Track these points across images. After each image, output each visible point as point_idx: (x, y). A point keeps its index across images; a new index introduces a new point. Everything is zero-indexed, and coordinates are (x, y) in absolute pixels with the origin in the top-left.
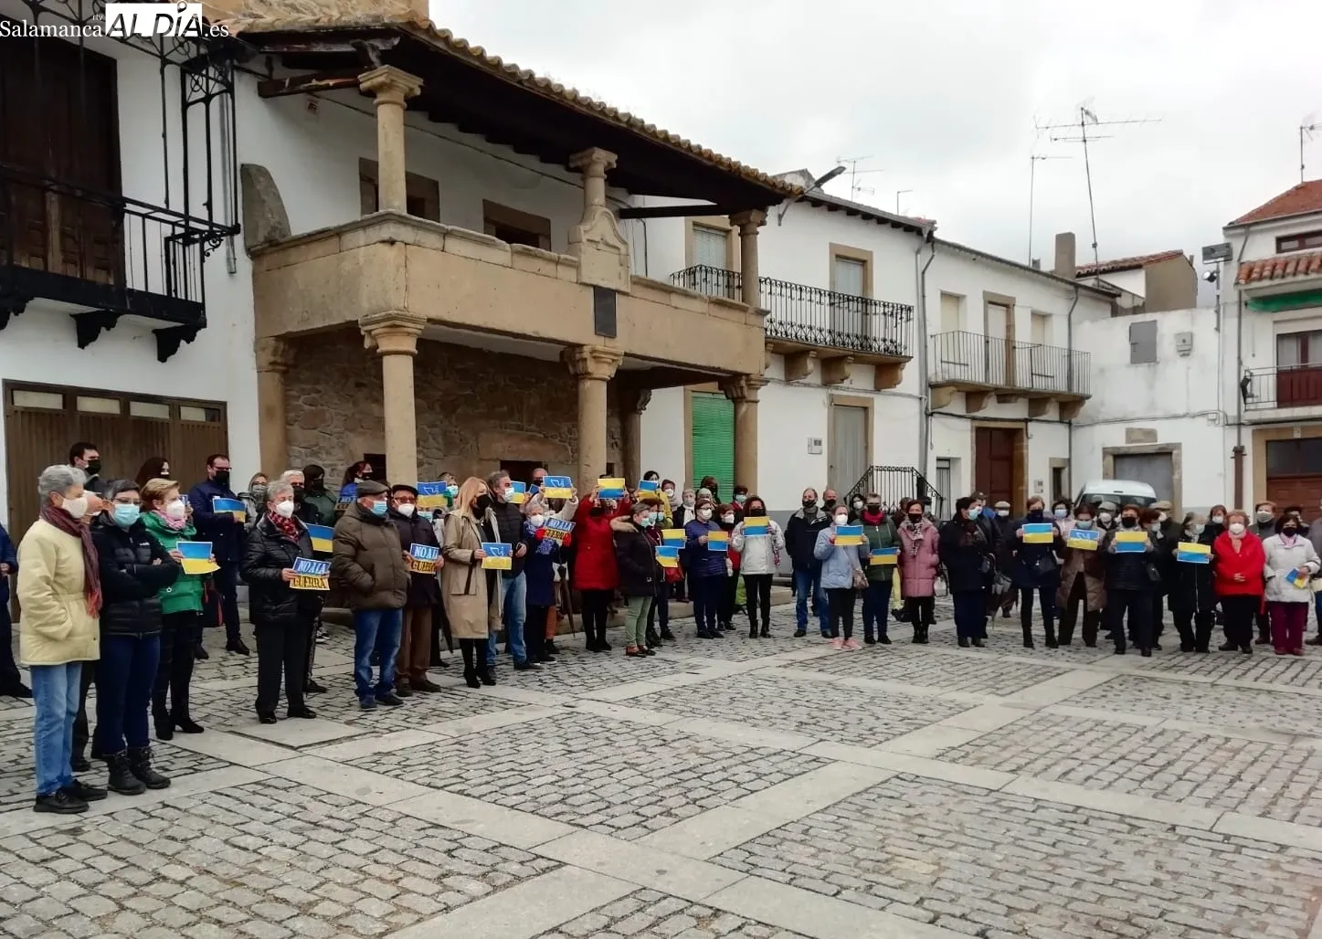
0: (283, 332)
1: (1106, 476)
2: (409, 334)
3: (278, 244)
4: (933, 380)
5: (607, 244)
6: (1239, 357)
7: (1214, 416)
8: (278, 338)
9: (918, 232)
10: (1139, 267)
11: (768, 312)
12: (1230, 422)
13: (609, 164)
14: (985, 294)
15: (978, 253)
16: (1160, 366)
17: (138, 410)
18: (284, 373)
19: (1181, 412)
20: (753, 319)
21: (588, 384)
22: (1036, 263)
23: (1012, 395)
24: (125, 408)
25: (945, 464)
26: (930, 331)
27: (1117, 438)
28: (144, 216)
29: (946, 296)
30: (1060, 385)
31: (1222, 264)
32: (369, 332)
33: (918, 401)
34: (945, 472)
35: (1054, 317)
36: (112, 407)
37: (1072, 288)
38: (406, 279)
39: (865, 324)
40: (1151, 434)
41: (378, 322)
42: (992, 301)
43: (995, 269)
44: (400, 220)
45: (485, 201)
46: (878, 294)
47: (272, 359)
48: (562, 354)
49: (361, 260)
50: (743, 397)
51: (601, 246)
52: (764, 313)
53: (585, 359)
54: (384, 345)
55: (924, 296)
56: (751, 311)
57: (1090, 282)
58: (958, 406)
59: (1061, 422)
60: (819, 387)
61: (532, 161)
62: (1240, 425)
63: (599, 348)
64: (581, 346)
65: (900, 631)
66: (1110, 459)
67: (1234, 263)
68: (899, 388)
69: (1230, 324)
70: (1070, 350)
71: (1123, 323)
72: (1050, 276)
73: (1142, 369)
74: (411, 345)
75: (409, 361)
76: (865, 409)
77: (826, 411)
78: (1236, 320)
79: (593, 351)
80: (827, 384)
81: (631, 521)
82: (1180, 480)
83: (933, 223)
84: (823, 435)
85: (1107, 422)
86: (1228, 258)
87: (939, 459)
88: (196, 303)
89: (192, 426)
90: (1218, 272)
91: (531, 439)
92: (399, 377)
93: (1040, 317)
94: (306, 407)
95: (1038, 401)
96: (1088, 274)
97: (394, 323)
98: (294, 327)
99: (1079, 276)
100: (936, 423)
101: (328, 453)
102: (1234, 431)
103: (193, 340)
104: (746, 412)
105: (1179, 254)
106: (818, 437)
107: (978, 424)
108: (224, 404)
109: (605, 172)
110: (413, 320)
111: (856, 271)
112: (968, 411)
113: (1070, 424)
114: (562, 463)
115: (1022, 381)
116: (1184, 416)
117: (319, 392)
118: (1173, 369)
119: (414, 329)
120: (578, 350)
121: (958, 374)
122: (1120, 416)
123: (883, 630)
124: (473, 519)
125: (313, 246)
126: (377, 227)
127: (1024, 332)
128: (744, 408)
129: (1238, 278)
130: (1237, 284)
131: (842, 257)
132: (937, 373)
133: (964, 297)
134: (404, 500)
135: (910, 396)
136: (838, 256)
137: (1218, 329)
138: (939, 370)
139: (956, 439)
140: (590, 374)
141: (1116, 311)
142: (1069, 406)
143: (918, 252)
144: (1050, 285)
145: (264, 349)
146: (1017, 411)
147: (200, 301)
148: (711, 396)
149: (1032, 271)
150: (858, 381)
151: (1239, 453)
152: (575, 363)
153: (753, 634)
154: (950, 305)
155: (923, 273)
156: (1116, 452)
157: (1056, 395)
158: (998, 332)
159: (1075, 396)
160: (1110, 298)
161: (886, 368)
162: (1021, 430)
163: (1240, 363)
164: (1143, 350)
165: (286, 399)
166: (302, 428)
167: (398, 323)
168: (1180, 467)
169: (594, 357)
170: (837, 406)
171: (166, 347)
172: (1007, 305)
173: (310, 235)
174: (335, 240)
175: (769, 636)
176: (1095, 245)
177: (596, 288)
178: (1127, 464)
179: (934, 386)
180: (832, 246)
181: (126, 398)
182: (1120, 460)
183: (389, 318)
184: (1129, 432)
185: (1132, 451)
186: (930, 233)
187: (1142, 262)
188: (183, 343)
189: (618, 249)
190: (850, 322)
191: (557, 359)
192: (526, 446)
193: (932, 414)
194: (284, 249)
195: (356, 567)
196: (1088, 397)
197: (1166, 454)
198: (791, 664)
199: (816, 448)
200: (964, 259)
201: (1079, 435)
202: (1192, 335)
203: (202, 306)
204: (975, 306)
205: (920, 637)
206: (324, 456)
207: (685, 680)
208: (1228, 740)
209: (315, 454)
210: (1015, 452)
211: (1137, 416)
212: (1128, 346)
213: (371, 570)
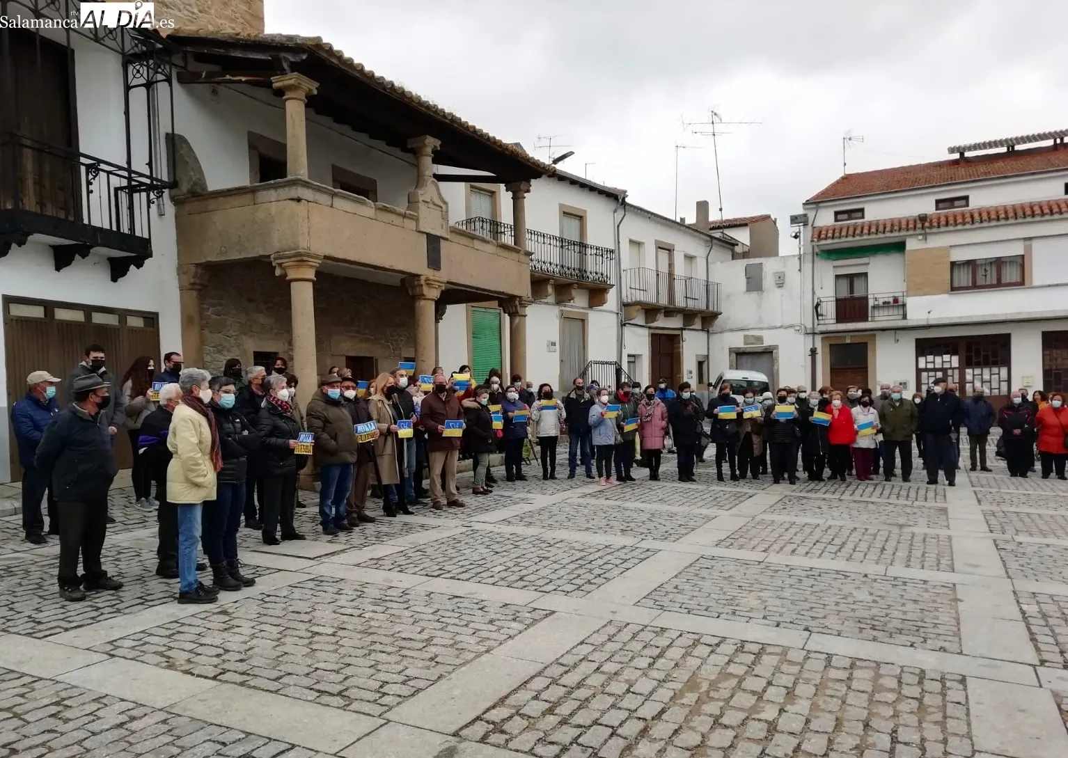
0: (204, 261)
1: (731, 367)
2: (312, 266)
3: (200, 195)
4: (625, 301)
5: (434, 204)
6: (813, 289)
7: (798, 328)
8: (197, 265)
9: (615, 197)
10: (746, 225)
11: (532, 254)
12: (808, 332)
13: (435, 147)
14: (656, 241)
15: (652, 214)
16: (765, 294)
17: (98, 318)
18: (199, 291)
19: (778, 325)
20: (523, 258)
21: (423, 303)
22: (682, 220)
23: (671, 312)
24: (88, 317)
25: (632, 359)
26: (623, 267)
27: (738, 341)
28: (109, 173)
29: (631, 242)
30: (703, 307)
31: (802, 228)
32: (280, 265)
33: (615, 315)
34: (632, 364)
35: (698, 259)
36: (78, 316)
37: (708, 239)
38: (309, 227)
39: (582, 261)
40: (760, 339)
41: (289, 257)
42: (661, 247)
43: (662, 224)
44: (306, 184)
45: (334, 167)
46: (591, 240)
47: (192, 280)
48: (403, 281)
49: (273, 211)
50: (517, 312)
51: (430, 205)
52: (529, 254)
53: (422, 285)
54: (292, 274)
55: (619, 242)
56: (522, 252)
57: (717, 234)
58: (640, 320)
59: (702, 330)
60: (553, 305)
61: (364, 137)
62: (814, 334)
63: (431, 278)
64: (418, 276)
65: (640, 473)
66: (734, 355)
67: (809, 227)
68: (605, 307)
69: (808, 267)
70: (707, 281)
71: (741, 264)
72: (688, 227)
73: (754, 295)
74: (311, 274)
75: (309, 286)
76: (583, 320)
77: (558, 321)
78: (811, 265)
79: (427, 280)
80: (559, 302)
81: (475, 401)
82: (778, 370)
83: (625, 192)
84: (556, 339)
85: (732, 330)
86: (806, 224)
87: (629, 356)
88: (141, 238)
89: (133, 330)
90: (800, 232)
91: (366, 340)
92: (303, 298)
93: (689, 258)
94: (214, 317)
95: (689, 316)
96: (719, 228)
97: (301, 259)
98: (213, 258)
99: (711, 229)
100: (627, 330)
101: (229, 351)
102: (811, 337)
103: (142, 266)
104: (519, 323)
105: (768, 217)
106: (553, 340)
107: (652, 331)
108: (157, 314)
109: (433, 153)
110: (316, 257)
111: (575, 223)
112: (646, 322)
113: (708, 331)
114: (387, 358)
115: (680, 302)
116: (781, 327)
117: (221, 305)
118: (773, 295)
119: (316, 263)
120: (416, 279)
121: (641, 297)
122: (740, 326)
123: (628, 471)
124: (386, 401)
125: (230, 199)
126: (287, 189)
127: (680, 269)
128: (517, 320)
129: (812, 237)
130: (812, 241)
131: (567, 214)
132: (628, 296)
133: (643, 243)
134: (348, 388)
135: (611, 312)
136: (564, 213)
137: (800, 270)
138: (629, 293)
139: (639, 342)
140: (424, 295)
141: (735, 256)
142: (707, 319)
143: (615, 211)
144: (695, 236)
145: (185, 273)
146: (675, 323)
147: (146, 236)
148: (483, 310)
149: (680, 225)
150: (579, 301)
151: (813, 352)
152: (414, 287)
153: (545, 477)
154: (635, 249)
155: (618, 226)
156: (738, 351)
157: (701, 312)
158: (664, 269)
159: (712, 313)
160: (730, 244)
161: (597, 293)
162: (677, 336)
163: (814, 293)
164: (754, 283)
165: (201, 312)
166: (211, 332)
167: (305, 258)
168: (777, 360)
169: (428, 284)
170: (565, 318)
171: (118, 270)
172: (669, 250)
173: (229, 190)
174: (249, 196)
175: (556, 478)
176: (721, 210)
177: (428, 234)
178: (744, 359)
179: (626, 305)
180: (561, 206)
181: (88, 310)
182: (741, 357)
183: (299, 255)
184: (746, 337)
185: (748, 350)
186: (624, 199)
187: (747, 222)
188: (132, 268)
189: (441, 207)
190: (572, 259)
191: (399, 284)
192: (362, 345)
193: (625, 325)
194: (205, 199)
195: (325, 436)
196: (720, 314)
197: (769, 353)
198: (585, 496)
199: (552, 348)
200: (643, 216)
201: (714, 338)
202: (784, 273)
203: (148, 241)
204: (650, 249)
205: (654, 476)
206: (225, 353)
207: (527, 508)
208: (866, 529)
209: (220, 352)
210: (675, 351)
211: (751, 327)
212: (744, 280)
213: (335, 438)
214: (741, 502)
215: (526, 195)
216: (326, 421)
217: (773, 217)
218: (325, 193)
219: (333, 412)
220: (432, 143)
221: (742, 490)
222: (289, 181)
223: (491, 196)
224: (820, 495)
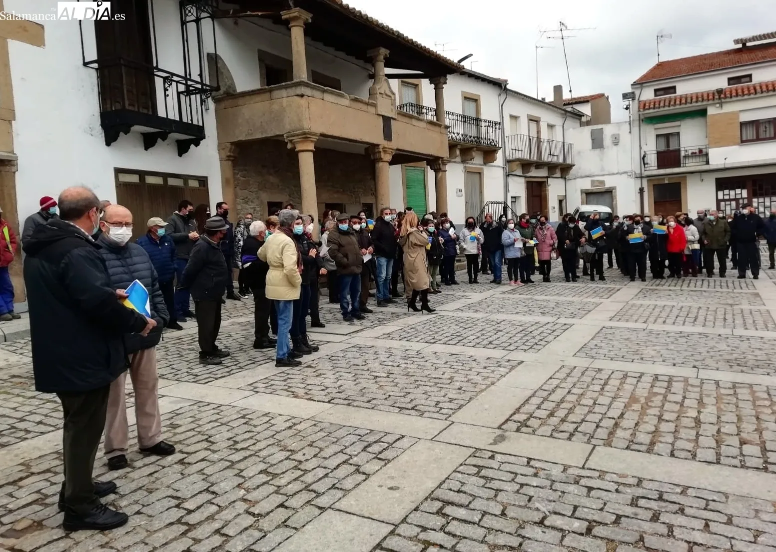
0: (236, 140)
1: (582, 203)
2: (312, 141)
3: (233, 95)
4: (508, 158)
5: (386, 95)
6: (640, 146)
7: (629, 174)
8: (232, 143)
9: (499, 85)
10: (588, 101)
11: (449, 127)
12: (638, 176)
13: (386, 55)
14: (528, 115)
15: (525, 96)
16: (605, 150)
17: (172, 182)
18: (232, 161)
19: (616, 172)
20: (443, 130)
21: (381, 164)
22: (543, 99)
23: (542, 165)
24: (165, 181)
25: (514, 200)
26: (506, 135)
27: (587, 185)
28: (177, 82)
29: (512, 117)
30: (561, 161)
31: (631, 102)
32: (291, 141)
33: (502, 169)
34: (514, 203)
35: (557, 127)
36: (158, 181)
37: (564, 112)
38: (309, 114)
39: (478, 131)
40: (602, 183)
41: (298, 135)
42: (531, 119)
43: (534, 104)
44: (306, 85)
45: (312, 70)
46: (483, 116)
47: (229, 154)
48: (366, 149)
49: (285, 104)
50: (440, 169)
51: (384, 96)
52: (447, 127)
53: (380, 152)
54: (299, 147)
55: (503, 117)
56: (443, 126)
57: (569, 109)
58: (519, 172)
59: (562, 177)
60: (460, 163)
61: (331, 50)
62: (642, 177)
63: (386, 146)
64: (378, 145)
65: (537, 277)
66: (584, 195)
67: (636, 101)
68: (495, 163)
69: (635, 129)
70: (564, 142)
71: (587, 130)
72: (549, 104)
73: (597, 151)
74: (311, 147)
75: (311, 155)
76: (480, 173)
77: (463, 174)
78: (638, 128)
79: (384, 148)
80: (463, 162)
82: (616, 203)
83: (506, 81)
84: (462, 187)
85: (582, 177)
86: (633, 99)
87: (512, 197)
88: (198, 126)
89: (193, 189)
90: (629, 105)
91: (338, 192)
92: (307, 164)
93: (551, 126)
94: (242, 178)
95: (552, 168)
96: (569, 104)
97: (306, 136)
98: (243, 138)
99: (565, 105)
100: (510, 179)
101: (252, 202)
102: (639, 180)
103: (199, 145)
104: (442, 176)
105: (602, 95)
106: (460, 188)
107: (527, 179)
108: (206, 178)
109: (384, 59)
110: (315, 134)
111: (472, 105)
112: (523, 173)
113: (565, 178)
114: (352, 204)
115: (546, 158)
116: (617, 174)
117: (246, 170)
118: (611, 152)
119: (315, 138)
120: (376, 147)
121: (519, 155)
122: (587, 174)
123: (528, 276)
125: (253, 97)
126: (294, 88)
127: (545, 134)
128: (440, 174)
129: (639, 108)
130: (639, 111)
131: (467, 98)
132: (510, 155)
133: (519, 117)
134: (355, 223)
135: (499, 167)
137: (630, 132)
138: (511, 153)
139: (518, 187)
140: (382, 159)
141: (582, 124)
142: (564, 170)
143: (499, 95)
144: (555, 111)
145: (223, 149)
146: (543, 173)
147: (201, 124)
148: (413, 168)
149: (542, 103)
150: (477, 160)
151: (641, 191)
152: (374, 153)
153: (470, 282)
154: (514, 121)
155: (502, 106)
156: (587, 192)
157: (561, 164)
158: (534, 134)
159: (569, 165)
160: (579, 116)
161: (489, 153)
162: (545, 182)
163: (641, 148)
164: (597, 142)
165: (234, 174)
166: (241, 189)
167: (308, 136)
168: (616, 198)
169: (384, 151)
170: (468, 172)
171: (182, 148)
172: (537, 121)
173: (253, 91)
174: (268, 95)
175: (478, 283)
176: (570, 91)
177: (383, 116)
178: (592, 197)
179: (509, 162)
180: (463, 92)
181: (165, 176)
182: (590, 196)
183: (305, 133)
184: (593, 182)
185: (594, 191)
186: (505, 86)
187: (589, 99)
188: (192, 146)
189: (391, 97)
190: (471, 130)
191: (363, 152)
193: (509, 175)
194: (235, 98)
195: (340, 255)
196: (574, 166)
197: (610, 192)
198: (504, 293)
199: (460, 194)
200: (519, 98)
201: (569, 183)
202: (619, 135)
203: (203, 127)
204: (524, 120)
205: (547, 279)
206: (250, 203)
207: (469, 301)
208: (708, 308)
209: (246, 203)
210: (543, 193)
211: (596, 174)
212: (591, 141)
213: (346, 256)
214: (614, 293)
215: (444, 86)
216: (340, 246)
217: (606, 95)
218: (318, 90)
219: (344, 240)
220: (384, 52)
221: (610, 286)
222: (295, 83)
223: (415, 88)
224: (665, 287)
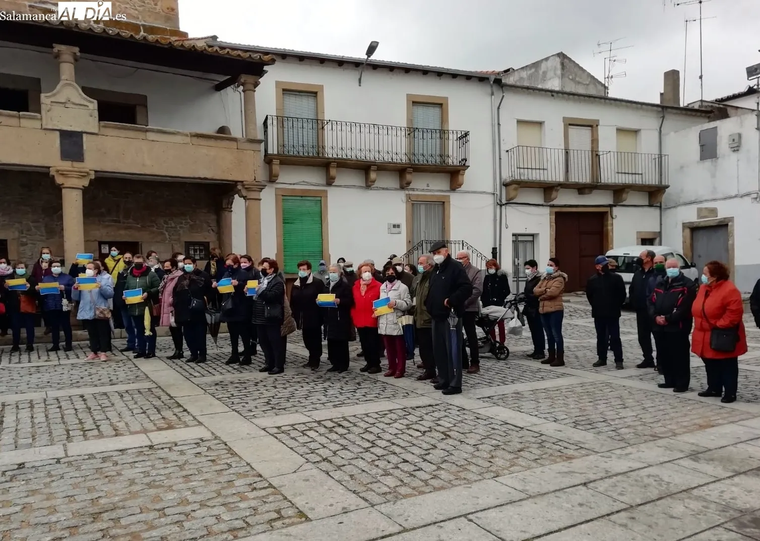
4: (508, 180)
7: (754, 196)
14: (564, 118)
16: (719, 161)
19: (733, 194)
20: (246, 146)
25: (529, 238)
26: (504, 148)
27: (690, 215)
33: (493, 196)
34: (528, 243)
35: (642, 131)
37: (660, 109)
40: (714, 211)
42: (570, 123)
43: (576, 101)
50: (245, 197)
55: (499, 124)
58: (534, 199)
59: (650, 206)
60: (396, 189)
64: (48, 168)
66: (688, 231)
68: (463, 188)
71: (695, 131)
73: (708, 163)
76: (442, 203)
77: (404, 205)
80: (402, 188)
84: (401, 221)
85: (686, 204)
87: (514, 235)
93: (627, 132)
95: (619, 192)
100: (512, 209)
106: (397, 223)
107: (556, 209)
111: (434, 112)
112: (544, 201)
113: (659, 207)
115: (609, 178)
116: (737, 196)
118: (728, 161)
121: (537, 176)
122: (693, 199)
127: (609, 145)
132: (512, 175)
133: (544, 122)
136: (413, 102)
137: (756, 128)
138: (515, 174)
139: (533, 221)
142: (654, 194)
143: (492, 94)
146: (597, 200)
148: (301, 198)
150: (435, 186)
154: (528, 128)
155: (498, 107)
156: (692, 226)
158: (581, 145)
161: (454, 175)
162: (606, 213)
164: (708, 150)
168: (733, 235)
170: (415, 202)
172: (592, 126)
177: (62, 131)
178: (700, 234)
179: (506, 185)
180: (409, 96)
182: (696, 231)
184: (700, 210)
185: (702, 224)
186: (499, 80)
192: (122, 232)
193: (506, 205)
196: (667, 187)
197: (723, 226)
199: (396, 230)
200: (543, 96)
201: (667, 215)
202: (739, 134)
204: (554, 128)
210: (605, 229)
211: (704, 198)
212: (699, 148)
223: (316, 97)
